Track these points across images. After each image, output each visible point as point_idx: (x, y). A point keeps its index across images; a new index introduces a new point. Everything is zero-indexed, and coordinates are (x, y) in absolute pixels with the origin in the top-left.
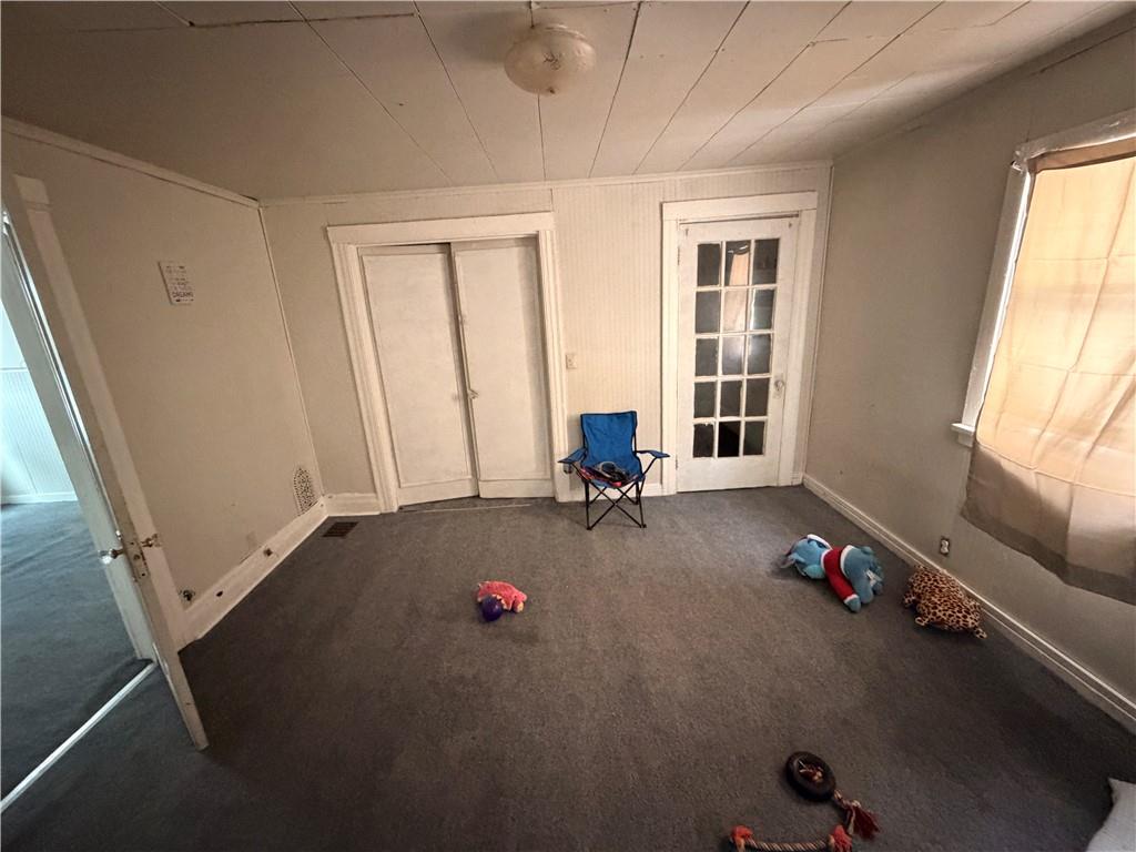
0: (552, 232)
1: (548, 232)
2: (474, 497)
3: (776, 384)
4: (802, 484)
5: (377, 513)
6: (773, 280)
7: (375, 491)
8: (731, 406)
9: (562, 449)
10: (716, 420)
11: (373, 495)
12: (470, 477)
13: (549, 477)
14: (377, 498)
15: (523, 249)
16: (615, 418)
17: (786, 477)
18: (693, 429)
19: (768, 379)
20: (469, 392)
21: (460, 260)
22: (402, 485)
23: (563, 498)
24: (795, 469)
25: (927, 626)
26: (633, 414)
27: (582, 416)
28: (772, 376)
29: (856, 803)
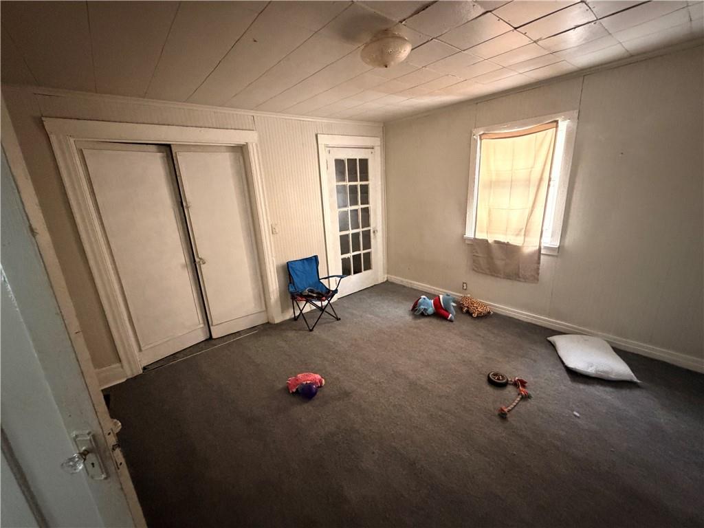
0: (257, 145)
1: (254, 144)
2: (206, 340)
3: (374, 232)
4: (387, 280)
5: (124, 380)
6: (367, 180)
7: (120, 361)
8: (356, 248)
9: (275, 288)
10: (350, 255)
11: (118, 365)
12: (202, 326)
13: (264, 309)
14: (122, 367)
15: (232, 154)
16: (305, 261)
17: (382, 278)
18: (341, 261)
19: (370, 230)
20: (197, 260)
21: (182, 159)
22: (143, 349)
23: (278, 319)
24: (384, 274)
25: (477, 316)
26: (316, 257)
27: (287, 263)
28: (372, 228)
29: (517, 378)
